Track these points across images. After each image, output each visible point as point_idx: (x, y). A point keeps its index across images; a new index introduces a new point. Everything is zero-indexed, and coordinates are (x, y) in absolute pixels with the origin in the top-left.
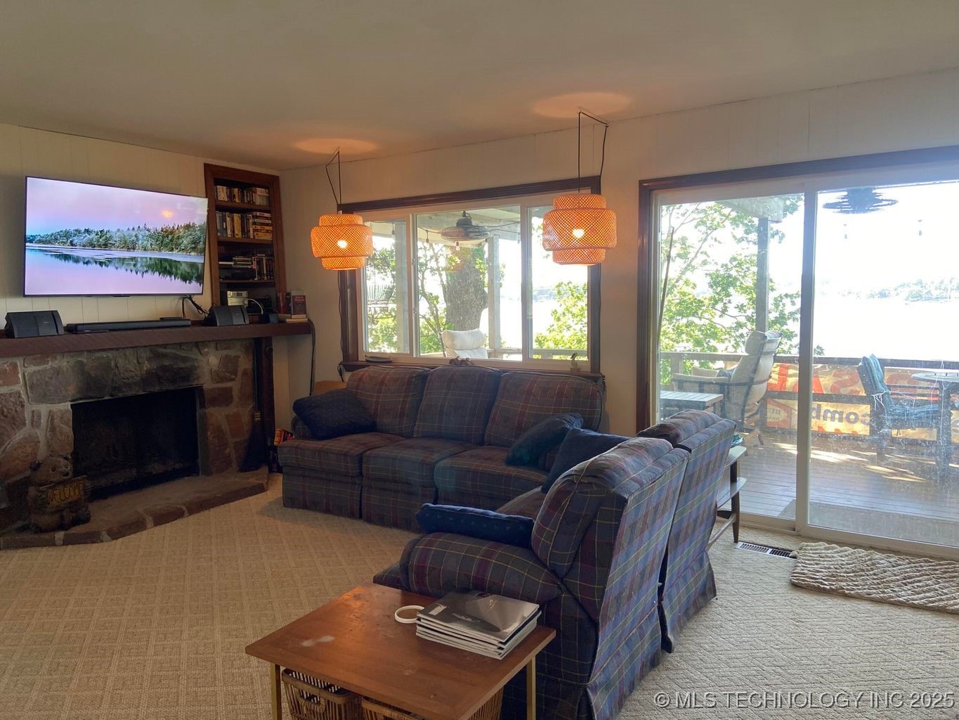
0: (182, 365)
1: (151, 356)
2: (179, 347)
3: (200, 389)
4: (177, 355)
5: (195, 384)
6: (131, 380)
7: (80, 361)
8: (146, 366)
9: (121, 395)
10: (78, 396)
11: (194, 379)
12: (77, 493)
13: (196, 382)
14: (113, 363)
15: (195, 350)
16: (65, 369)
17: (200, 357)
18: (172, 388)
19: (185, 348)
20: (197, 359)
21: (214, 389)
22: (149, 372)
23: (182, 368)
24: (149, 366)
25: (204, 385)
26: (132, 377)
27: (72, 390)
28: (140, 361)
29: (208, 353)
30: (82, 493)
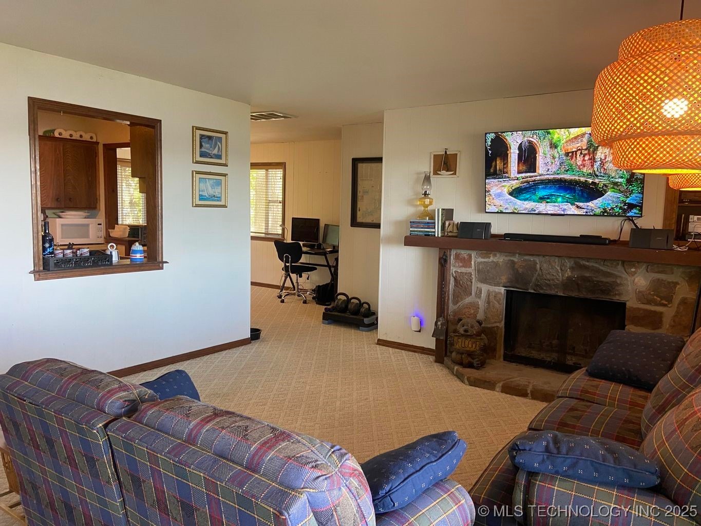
0: (604, 280)
1: (574, 266)
2: (602, 263)
3: (623, 305)
4: (599, 269)
5: (616, 298)
6: (551, 282)
7: (512, 260)
8: (568, 273)
9: (542, 292)
10: (508, 284)
11: (616, 294)
12: (474, 347)
13: (617, 297)
14: (538, 266)
15: (620, 267)
16: (501, 264)
17: (625, 275)
18: (589, 296)
19: (608, 264)
20: (620, 277)
21: (639, 309)
22: (569, 278)
23: (602, 282)
24: (570, 274)
25: (627, 303)
26: (553, 280)
27: (504, 279)
28: (563, 268)
29: (635, 273)
30: (478, 348)
